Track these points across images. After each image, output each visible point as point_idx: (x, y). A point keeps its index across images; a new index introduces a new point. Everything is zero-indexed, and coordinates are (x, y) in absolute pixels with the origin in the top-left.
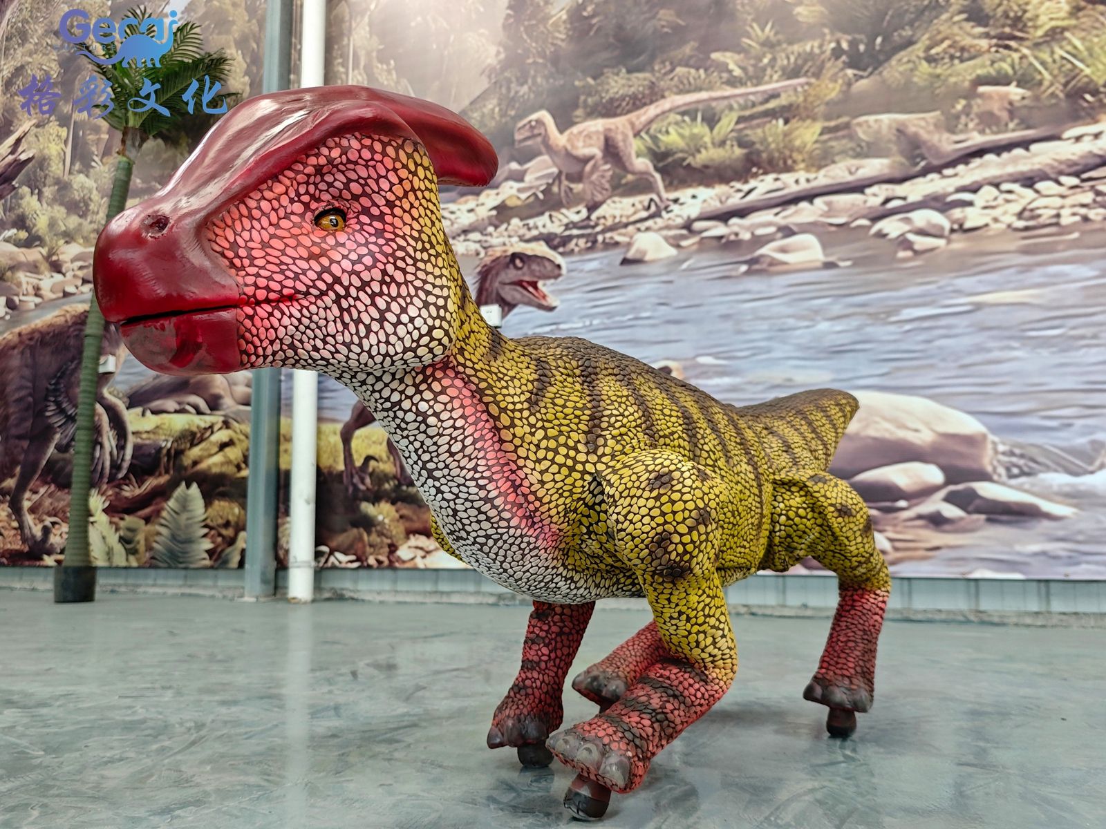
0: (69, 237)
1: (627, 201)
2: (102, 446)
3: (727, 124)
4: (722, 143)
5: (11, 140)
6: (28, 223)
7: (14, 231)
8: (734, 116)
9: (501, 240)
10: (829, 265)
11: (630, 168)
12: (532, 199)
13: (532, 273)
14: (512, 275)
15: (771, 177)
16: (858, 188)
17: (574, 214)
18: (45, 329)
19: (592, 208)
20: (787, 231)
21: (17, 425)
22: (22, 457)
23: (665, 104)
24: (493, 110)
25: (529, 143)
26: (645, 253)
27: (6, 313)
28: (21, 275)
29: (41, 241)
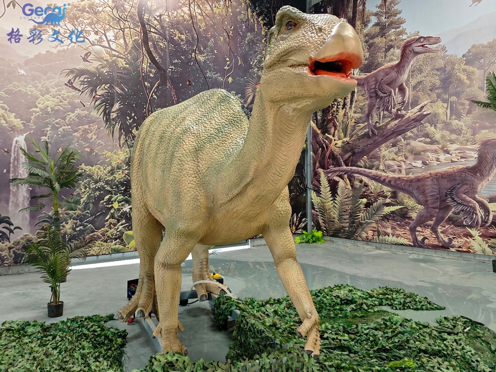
0: (452, 142)
2: (476, 214)
5: (419, 107)
6: (430, 136)
7: (424, 138)
18: (443, 173)
21: (432, 204)
22: (436, 214)
27: (423, 166)
28: (429, 154)
29: (437, 142)
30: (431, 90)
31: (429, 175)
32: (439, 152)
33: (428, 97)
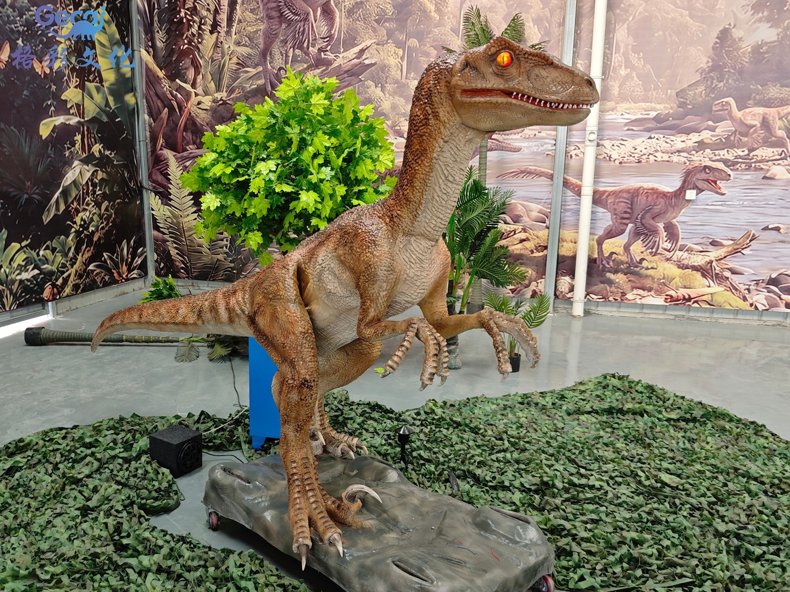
1: (770, 150)
5: (356, 49)
9: (699, 158)
11: (774, 134)
12: (719, 141)
13: (715, 176)
14: (703, 176)
17: (741, 152)
19: (751, 150)
24: (702, 92)
25: (721, 113)
26: (776, 175)
29: (386, 117)
30: (377, 21)
33: (373, 34)
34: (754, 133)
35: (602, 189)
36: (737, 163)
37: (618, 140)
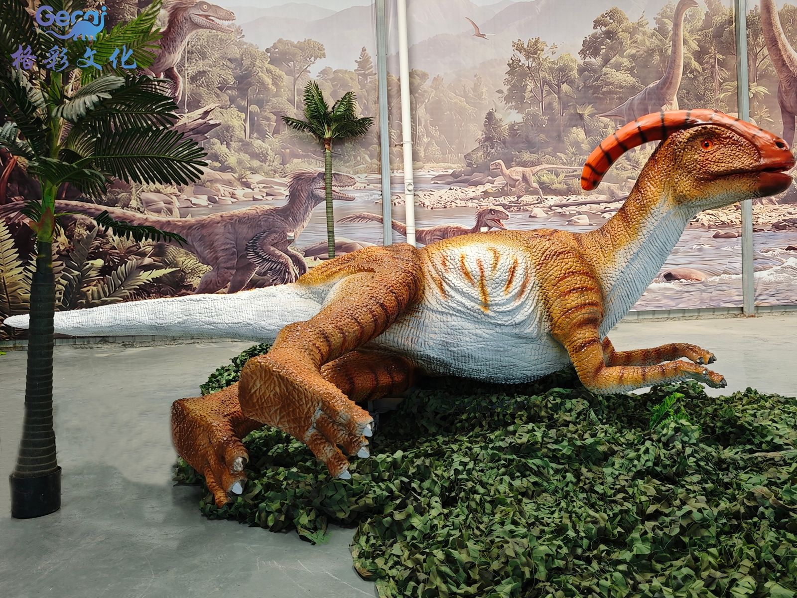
1: (531, 197)
3: (562, 177)
4: (560, 183)
5: (201, 111)
6: (220, 158)
7: (210, 161)
8: (564, 175)
9: (486, 204)
10: (591, 225)
11: (531, 186)
12: (497, 191)
13: (498, 217)
14: (490, 216)
15: (574, 196)
16: (598, 203)
17: (513, 199)
19: (519, 197)
20: (579, 213)
21: (225, 262)
22: (231, 278)
23: (543, 167)
24: (481, 156)
25: (496, 171)
26: (536, 215)
27: (209, 204)
28: (219, 186)
29: (232, 170)
30: (220, 89)
31: (219, 219)
32: (235, 184)
33: (216, 99)
34: (519, 185)
35: (421, 229)
36: (512, 206)
37: (428, 191)
